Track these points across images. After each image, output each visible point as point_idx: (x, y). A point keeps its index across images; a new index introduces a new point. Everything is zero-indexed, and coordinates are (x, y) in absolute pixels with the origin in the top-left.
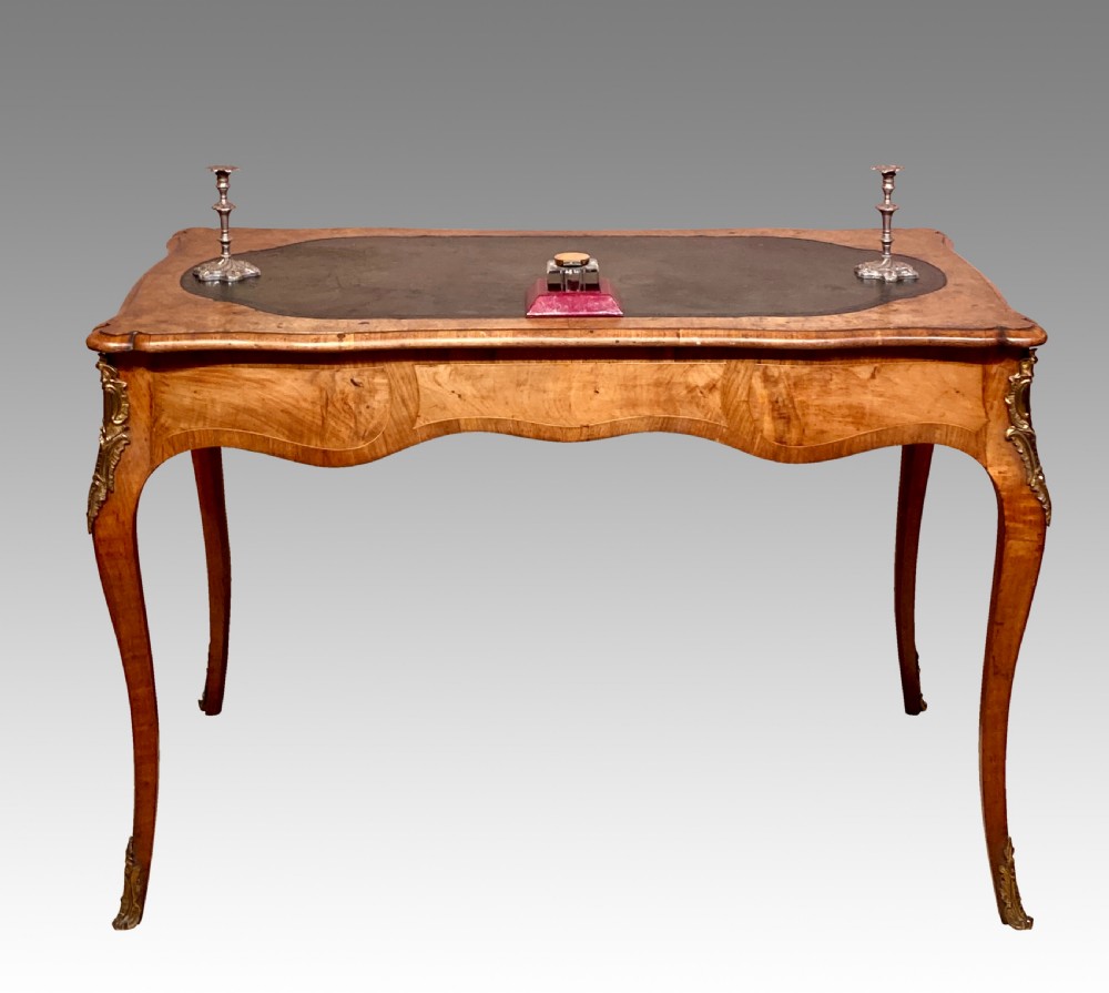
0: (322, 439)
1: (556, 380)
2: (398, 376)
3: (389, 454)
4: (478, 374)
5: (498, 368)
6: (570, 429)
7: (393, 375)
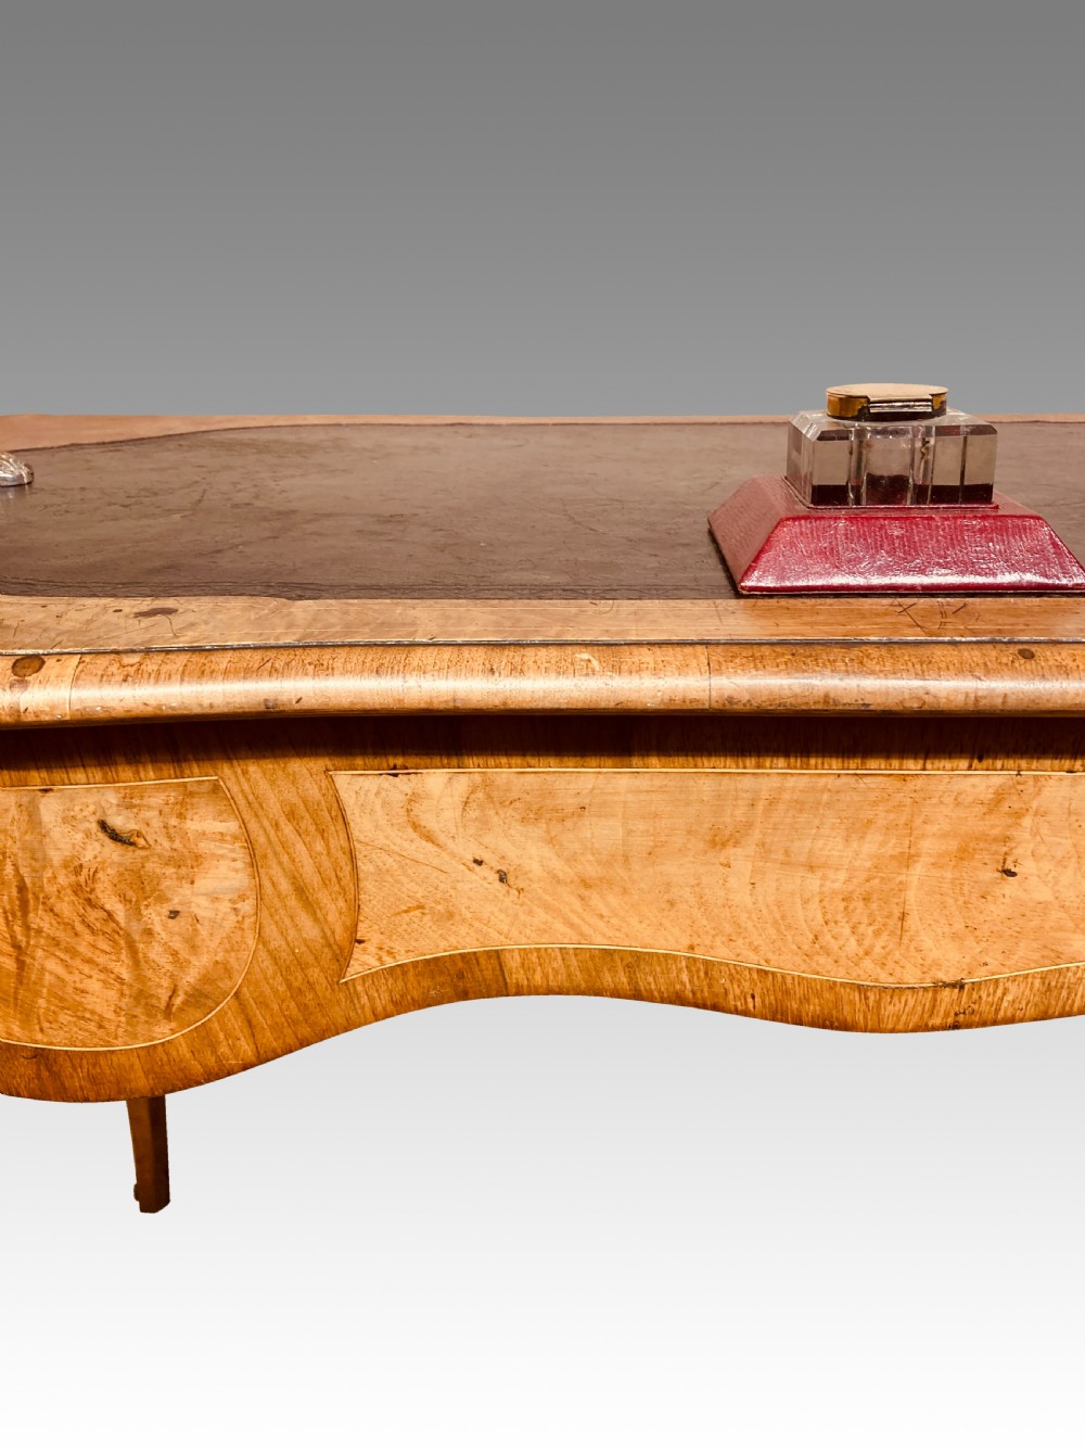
0: (27, 1015)
1: (858, 828)
2: (274, 807)
3: (261, 1059)
4: (571, 803)
5: (643, 782)
6: (897, 991)
7: (257, 805)
